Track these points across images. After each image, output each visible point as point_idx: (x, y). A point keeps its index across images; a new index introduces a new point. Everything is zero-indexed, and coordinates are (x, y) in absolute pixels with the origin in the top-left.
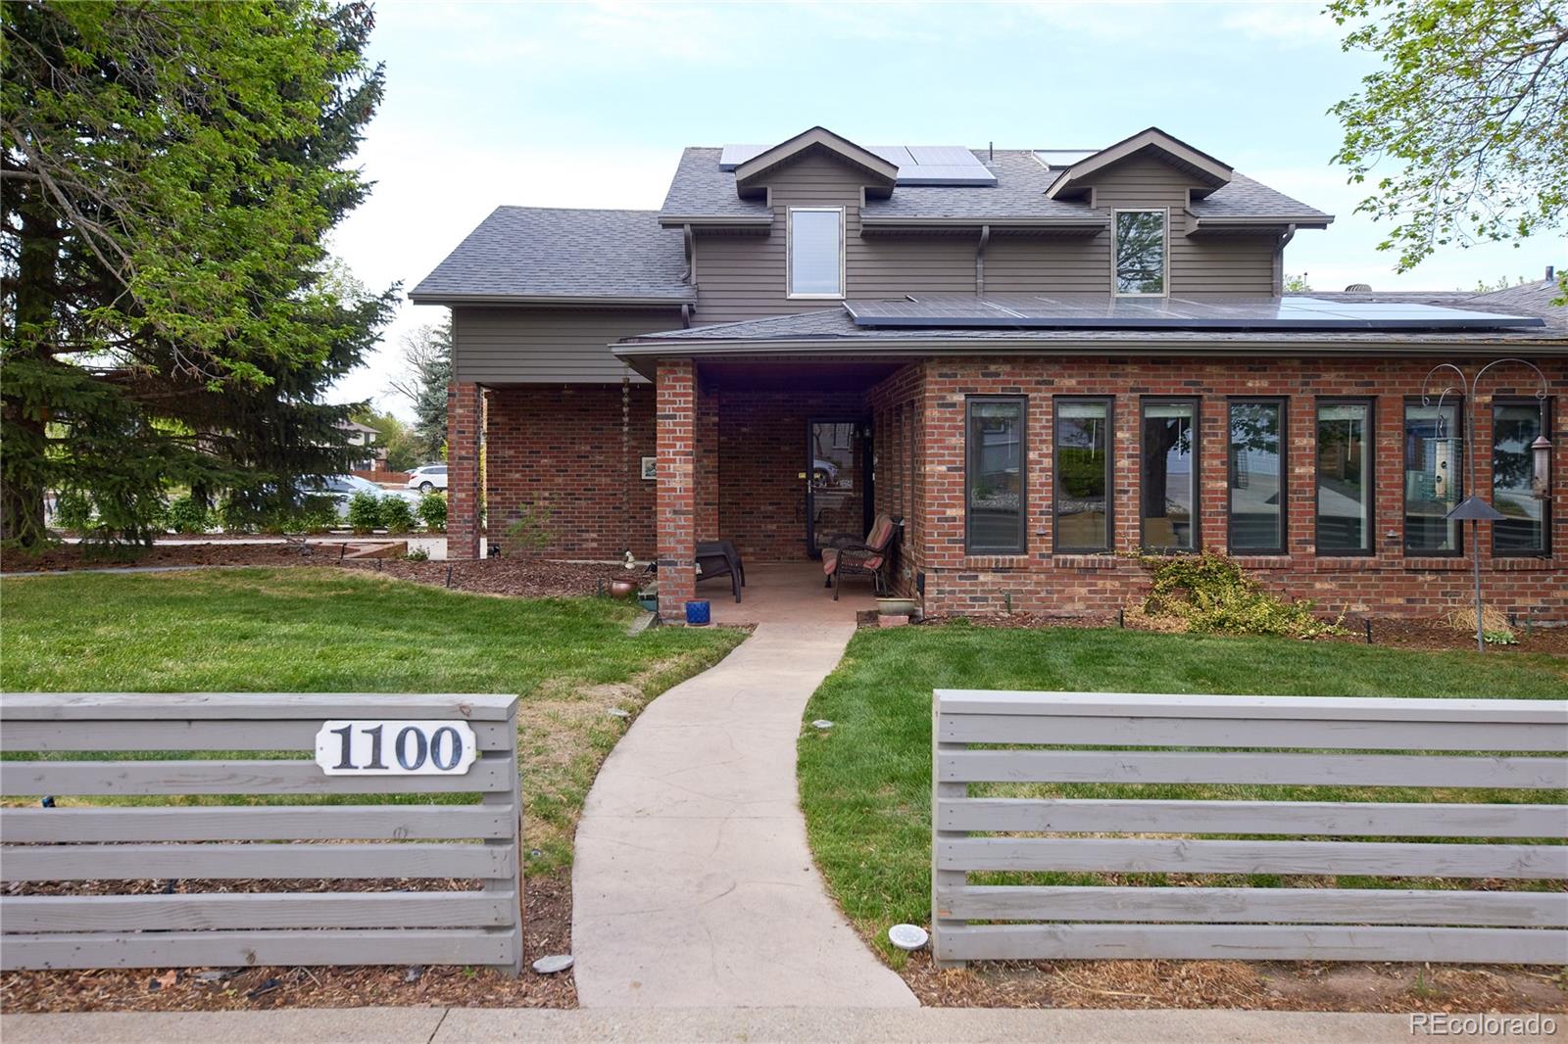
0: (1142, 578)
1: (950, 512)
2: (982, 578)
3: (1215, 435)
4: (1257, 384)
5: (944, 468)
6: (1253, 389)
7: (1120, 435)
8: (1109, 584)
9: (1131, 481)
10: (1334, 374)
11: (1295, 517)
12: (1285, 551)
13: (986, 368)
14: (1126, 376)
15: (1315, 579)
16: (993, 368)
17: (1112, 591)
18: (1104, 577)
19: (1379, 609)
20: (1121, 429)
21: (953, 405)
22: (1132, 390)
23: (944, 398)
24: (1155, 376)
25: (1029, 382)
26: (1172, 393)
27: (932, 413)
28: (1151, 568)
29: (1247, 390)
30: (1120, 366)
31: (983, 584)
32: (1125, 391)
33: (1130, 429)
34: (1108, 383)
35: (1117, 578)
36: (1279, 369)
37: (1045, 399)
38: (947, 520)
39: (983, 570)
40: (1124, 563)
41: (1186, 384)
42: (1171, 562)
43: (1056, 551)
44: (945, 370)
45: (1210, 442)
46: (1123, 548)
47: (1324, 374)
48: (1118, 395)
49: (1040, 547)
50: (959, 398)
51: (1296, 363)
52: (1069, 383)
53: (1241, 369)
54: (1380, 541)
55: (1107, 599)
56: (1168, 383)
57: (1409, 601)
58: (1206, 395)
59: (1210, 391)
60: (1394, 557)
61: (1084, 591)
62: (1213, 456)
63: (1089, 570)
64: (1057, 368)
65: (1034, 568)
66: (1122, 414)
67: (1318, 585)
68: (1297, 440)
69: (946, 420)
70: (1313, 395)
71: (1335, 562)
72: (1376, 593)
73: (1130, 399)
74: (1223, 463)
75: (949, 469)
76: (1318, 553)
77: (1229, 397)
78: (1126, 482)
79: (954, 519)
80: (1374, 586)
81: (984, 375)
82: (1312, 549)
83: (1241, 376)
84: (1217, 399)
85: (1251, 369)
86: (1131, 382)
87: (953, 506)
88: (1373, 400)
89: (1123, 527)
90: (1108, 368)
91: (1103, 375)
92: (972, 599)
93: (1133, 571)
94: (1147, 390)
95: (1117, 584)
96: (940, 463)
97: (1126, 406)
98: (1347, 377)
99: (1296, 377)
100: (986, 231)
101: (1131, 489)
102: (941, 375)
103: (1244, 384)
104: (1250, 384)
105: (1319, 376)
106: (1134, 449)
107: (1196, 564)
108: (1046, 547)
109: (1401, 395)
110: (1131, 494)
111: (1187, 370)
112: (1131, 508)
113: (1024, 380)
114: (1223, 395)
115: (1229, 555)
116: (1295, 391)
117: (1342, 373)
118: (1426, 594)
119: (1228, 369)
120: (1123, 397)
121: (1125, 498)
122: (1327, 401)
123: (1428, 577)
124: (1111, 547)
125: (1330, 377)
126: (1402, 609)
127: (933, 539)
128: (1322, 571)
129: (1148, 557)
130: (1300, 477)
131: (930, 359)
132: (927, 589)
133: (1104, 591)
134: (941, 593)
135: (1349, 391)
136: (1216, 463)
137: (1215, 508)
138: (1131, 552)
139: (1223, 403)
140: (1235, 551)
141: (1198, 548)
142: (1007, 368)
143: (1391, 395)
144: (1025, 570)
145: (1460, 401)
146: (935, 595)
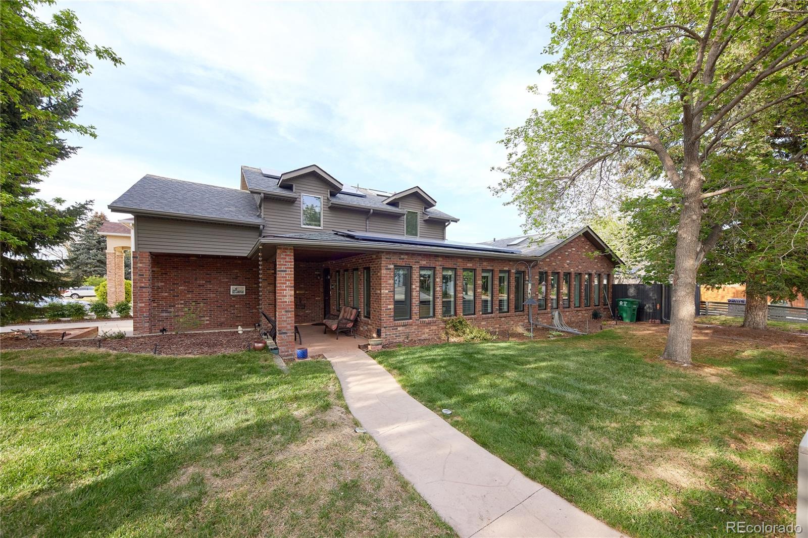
0: (442, 325)
1: (389, 307)
2: (399, 329)
3: (460, 280)
4: (470, 265)
5: (387, 291)
7: (437, 280)
8: (434, 327)
9: (440, 295)
11: (477, 304)
12: (474, 314)
13: (400, 256)
14: (438, 261)
15: (481, 321)
16: (402, 257)
17: (435, 330)
18: (432, 326)
19: (494, 328)
20: (437, 278)
21: (390, 269)
22: (440, 266)
23: (387, 266)
24: (446, 262)
25: (413, 262)
26: (450, 267)
27: (384, 272)
28: (445, 322)
29: (466, 267)
30: (437, 258)
31: (399, 331)
32: (438, 266)
33: (439, 278)
34: (434, 263)
35: (436, 325)
36: (474, 261)
37: (417, 268)
38: (388, 309)
39: (399, 326)
40: (438, 320)
41: (454, 264)
42: (450, 319)
43: (420, 318)
44: (388, 257)
45: (459, 282)
46: (438, 316)
48: (436, 267)
49: (415, 317)
50: (392, 266)
51: (478, 259)
52: (424, 263)
53: (465, 261)
54: (494, 309)
55: (434, 332)
56: (449, 264)
57: (500, 325)
58: (458, 267)
60: (497, 314)
61: (427, 330)
62: (460, 286)
63: (429, 323)
64: (420, 258)
65: (414, 324)
66: (437, 273)
67: (482, 323)
68: (478, 281)
69: (388, 274)
70: (481, 269)
71: (486, 317)
72: (494, 324)
73: (440, 268)
74: (462, 289)
75: (389, 292)
76: (482, 314)
77: (463, 268)
79: (390, 309)
80: (494, 322)
81: (400, 259)
83: (466, 263)
85: (468, 261)
86: (440, 263)
87: (390, 304)
88: (492, 270)
89: (437, 309)
90: (434, 259)
91: (433, 261)
92: (396, 336)
93: (440, 323)
94: (444, 266)
95: (436, 327)
96: (386, 289)
97: (439, 271)
98: (488, 264)
99: (478, 263)
102: (386, 258)
103: (466, 265)
104: (468, 265)
105: (482, 263)
107: (456, 319)
108: (417, 317)
110: (440, 299)
111: (453, 260)
112: (440, 303)
113: (411, 261)
114: (461, 268)
116: (477, 267)
118: (503, 323)
119: (463, 260)
120: (438, 268)
122: (484, 271)
123: (504, 319)
124: (434, 315)
125: (485, 264)
126: (499, 328)
127: (384, 317)
128: (483, 319)
129: (444, 318)
130: (479, 292)
131: (383, 252)
132: (382, 334)
133: (433, 330)
134: (386, 335)
135: (489, 268)
136: (460, 288)
137: (460, 302)
138: (440, 317)
139: (462, 270)
140: (464, 315)
141: (456, 314)
142: (406, 257)
143: (497, 269)
144: (411, 325)
145: (509, 271)
146: (384, 336)
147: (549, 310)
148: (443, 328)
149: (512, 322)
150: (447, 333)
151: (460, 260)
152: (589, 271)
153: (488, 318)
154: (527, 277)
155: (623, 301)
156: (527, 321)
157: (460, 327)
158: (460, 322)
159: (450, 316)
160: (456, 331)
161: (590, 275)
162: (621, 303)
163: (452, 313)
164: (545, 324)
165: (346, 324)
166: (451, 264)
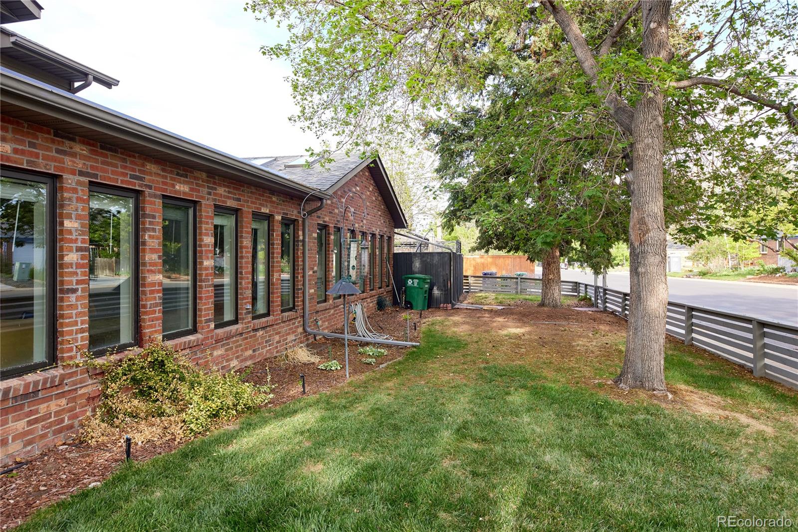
0: (91, 387)
3: (154, 230)
4: (182, 188)
6: (179, 192)
7: (67, 224)
8: (53, 406)
9: (80, 278)
10: (223, 189)
11: (204, 301)
12: (194, 331)
14: (74, 155)
15: (214, 349)
17: (57, 413)
18: (47, 399)
19: (242, 361)
20: (69, 217)
22: (81, 173)
24: (103, 163)
26: (119, 184)
28: (100, 373)
29: (176, 192)
30: (67, 142)
32: (73, 172)
33: (79, 217)
34: (55, 160)
35: (64, 395)
36: (196, 178)
40: (71, 375)
41: (132, 177)
42: (121, 361)
45: (150, 237)
46: (71, 358)
47: (218, 188)
48: (65, 176)
52: (1, 147)
53: (171, 172)
54: (242, 312)
55: (51, 425)
56: (115, 173)
57: (254, 351)
58: (147, 191)
59: (150, 187)
60: (249, 322)
61: (21, 425)
62: (153, 251)
63: (31, 394)
66: (70, 199)
67: (216, 353)
68: (205, 238)
70: (212, 203)
71: (224, 333)
72: (242, 350)
73: (79, 183)
74: (159, 257)
77: (164, 197)
78: (74, 279)
80: (240, 345)
82: (212, 326)
83: (172, 179)
84: (155, 196)
85: (178, 174)
86: (80, 164)
88: (236, 212)
89: (70, 333)
90: (53, 141)
91: (48, 149)
93: (82, 381)
94: (96, 176)
95: (63, 401)
97: (75, 190)
98: (229, 192)
99: (203, 186)
101: (80, 287)
103: (173, 186)
104: (177, 187)
105: (215, 189)
106: (83, 241)
109: (251, 210)
110: (79, 293)
111: (132, 163)
112: (80, 310)
114: (159, 193)
115: (163, 341)
116: (203, 198)
117: (227, 190)
118: (259, 344)
119: (163, 170)
120: (70, 180)
121: (73, 298)
122: (220, 210)
123: (261, 333)
124: (53, 358)
125: (221, 190)
126: (251, 357)
128: (217, 341)
129: (99, 361)
130: (207, 269)
133: (48, 416)
135: (231, 203)
136: (155, 257)
137: (153, 302)
138: (79, 360)
139: (159, 202)
140: (167, 338)
141: (138, 339)
143: (248, 209)
145: (269, 218)
147: (331, 301)
148: (91, 399)
149: (277, 338)
150: (110, 415)
151: (151, 167)
153: (229, 337)
154: (300, 233)
155: (412, 279)
156: (300, 330)
157: (155, 379)
158: (159, 365)
159: (122, 348)
160: (144, 394)
161: (373, 235)
162: (410, 282)
163: (126, 337)
164: (326, 331)
166: (125, 175)
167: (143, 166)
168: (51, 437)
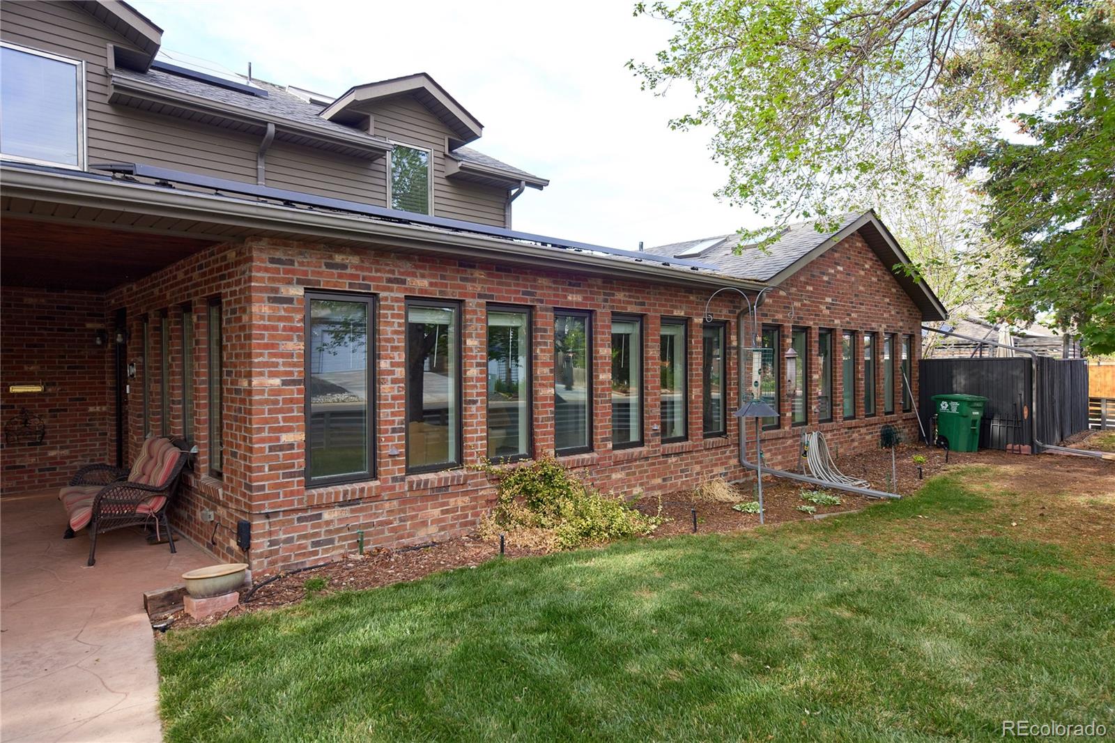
0: (489, 491)
1: (286, 438)
2: (327, 515)
3: (545, 344)
4: (574, 298)
5: (277, 382)
6: (572, 303)
7: (470, 342)
8: (461, 501)
9: (479, 391)
10: (622, 294)
11: (600, 418)
12: (591, 449)
13: (331, 257)
14: (474, 280)
15: (612, 471)
16: (338, 258)
17: (463, 508)
18: (455, 495)
19: (648, 489)
20: (470, 336)
21: (289, 300)
22: (480, 296)
23: (276, 290)
24: (499, 284)
25: (380, 279)
26: (512, 302)
27: (261, 310)
28: (497, 479)
29: (568, 303)
30: (469, 270)
31: (328, 523)
32: (473, 296)
33: (478, 336)
34: (459, 287)
35: (465, 493)
36: (589, 286)
37: (396, 300)
38: (281, 448)
39: (329, 506)
40: (474, 477)
41: (525, 293)
42: (514, 470)
43: (409, 471)
44: (279, 255)
45: (542, 351)
46: (472, 462)
47: (616, 293)
48: (467, 300)
49: (391, 469)
50: (297, 291)
51: (599, 282)
52: (421, 283)
53: (563, 283)
54: (649, 433)
55: (458, 518)
56: (510, 292)
57: (664, 480)
58: (538, 305)
59: (541, 301)
60: (657, 446)
61: (436, 512)
62: (545, 364)
63: (442, 488)
64: (408, 266)
65: (385, 495)
66: (471, 320)
67: (614, 476)
68: (601, 350)
69: (280, 319)
70: (609, 311)
71: (624, 454)
72: (648, 477)
73: (478, 305)
74: (551, 371)
75: (284, 383)
76: (615, 447)
77: (555, 309)
78: (474, 391)
79: (291, 446)
80: (646, 471)
81: (328, 266)
82: (610, 445)
83: (563, 290)
84: (547, 310)
85: (570, 284)
86: (479, 288)
87: (289, 430)
88: (641, 317)
89: (472, 439)
90: (458, 271)
91: (454, 279)
92: (316, 544)
93: (482, 484)
94: (492, 297)
95: (467, 499)
96: (273, 375)
97: (475, 312)
98: (630, 297)
99: (599, 293)
100: (271, 129)
101: (479, 398)
102: (272, 261)
103: (565, 297)
104: (570, 298)
105: (613, 295)
106: (482, 357)
107: (535, 469)
108: (398, 470)
109: (659, 315)
110: (479, 404)
111: (525, 279)
112: (479, 419)
113: (375, 277)
114: (551, 306)
115: (556, 456)
116: (599, 306)
117: (627, 294)
118: (671, 472)
119: (555, 282)
120: (471, 303)
121: (474, 407)
122: (618, 317)
123: (673, 459)
124: (460, 461)
125: (620, 296)
126: (660, 487)
127: (264, 474)
128: (616, 463)
129: (495, 468)
130: (603, 383)
131: (258, 236)
132: (254, 541)
133: (455, 510)
134: (272, 543)
135: (631, 309)
136: (546, 370)
137: (545, 414)
138: (479, 465)
139: (550, 314)
140: (559, 453)
141: (532, 453)
142: (355, 260)
143: (654, 314)
144: (377, 498)
145: (686, 321)
146: (265, 548)
147: (787, 428)
148: (489, 502)
149: (697, 468)
150: (504, 518)
151: (543, 281)
152: (874, 325)
153: (631, 460)
154: (733, 337)
155: (948, 400)
156: (734, 462)
157: (545, 493)
158: (547, 479)
159: (515, 460)
160: (534, 506)
161: (874, 335)
162: (944, 406)
163: (522, 449)
164: (778, 468)
165: (136, 503)
166: (517, 292)
167: (535, 280)
168: (458, 528)
